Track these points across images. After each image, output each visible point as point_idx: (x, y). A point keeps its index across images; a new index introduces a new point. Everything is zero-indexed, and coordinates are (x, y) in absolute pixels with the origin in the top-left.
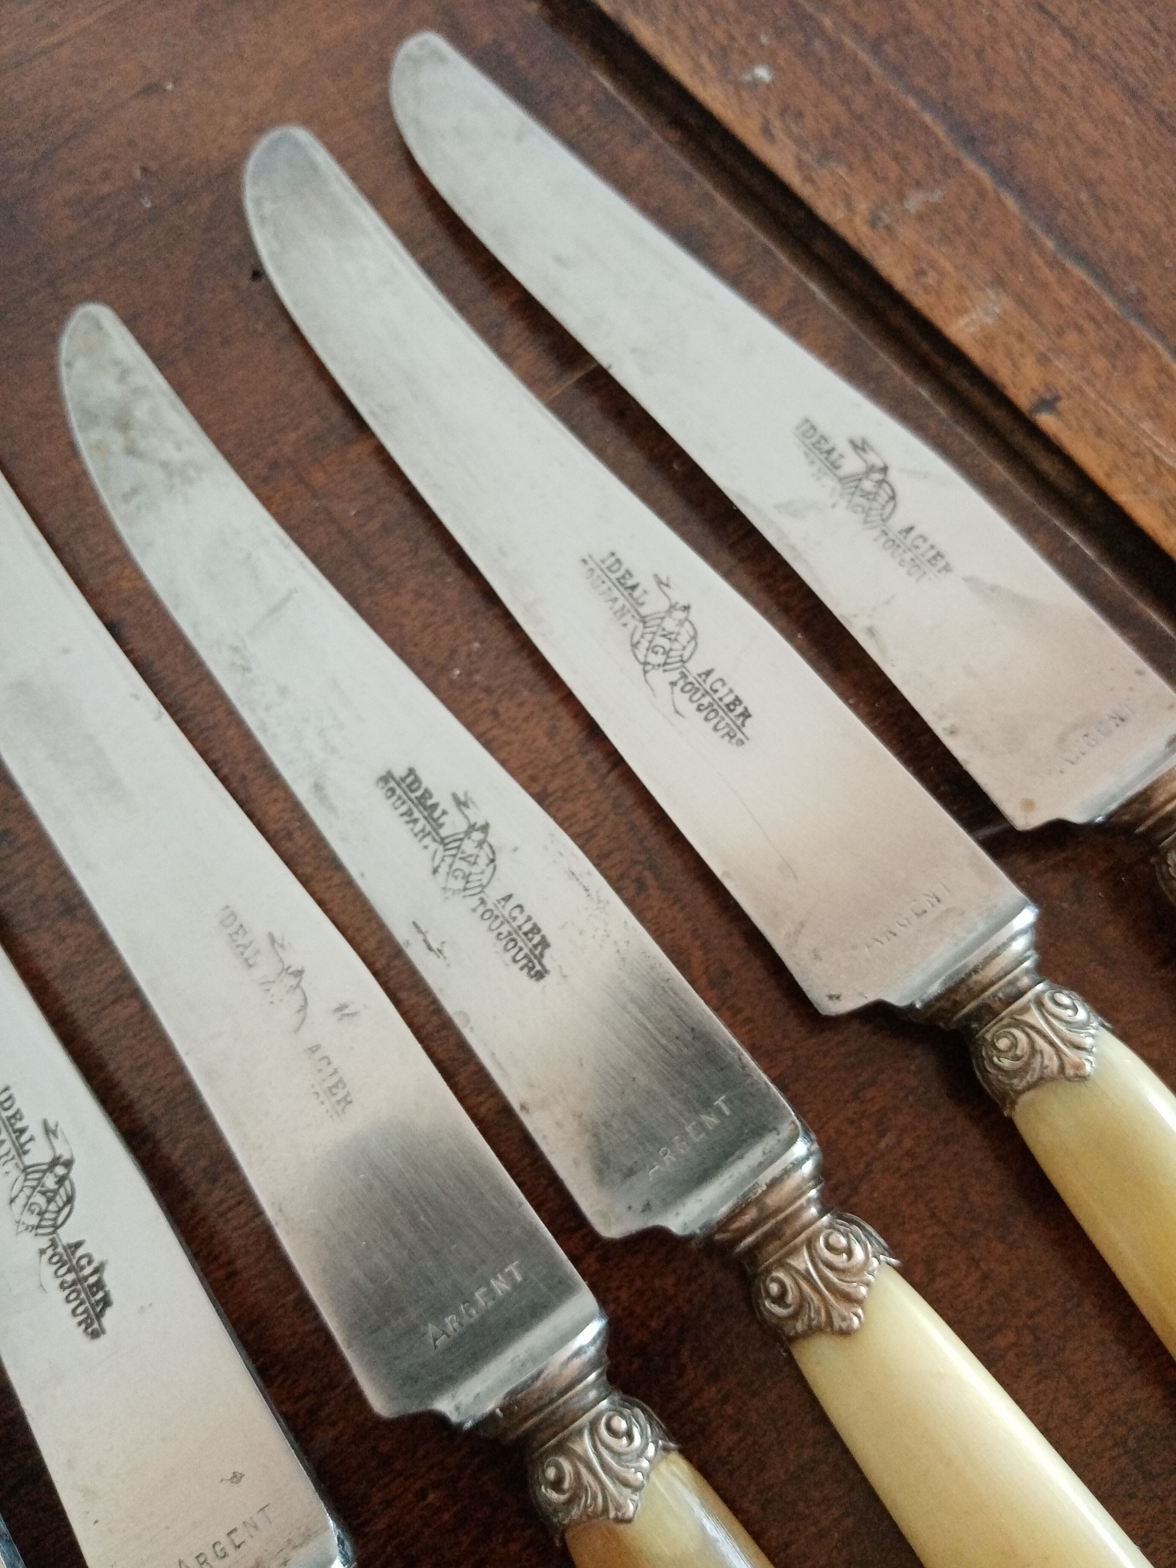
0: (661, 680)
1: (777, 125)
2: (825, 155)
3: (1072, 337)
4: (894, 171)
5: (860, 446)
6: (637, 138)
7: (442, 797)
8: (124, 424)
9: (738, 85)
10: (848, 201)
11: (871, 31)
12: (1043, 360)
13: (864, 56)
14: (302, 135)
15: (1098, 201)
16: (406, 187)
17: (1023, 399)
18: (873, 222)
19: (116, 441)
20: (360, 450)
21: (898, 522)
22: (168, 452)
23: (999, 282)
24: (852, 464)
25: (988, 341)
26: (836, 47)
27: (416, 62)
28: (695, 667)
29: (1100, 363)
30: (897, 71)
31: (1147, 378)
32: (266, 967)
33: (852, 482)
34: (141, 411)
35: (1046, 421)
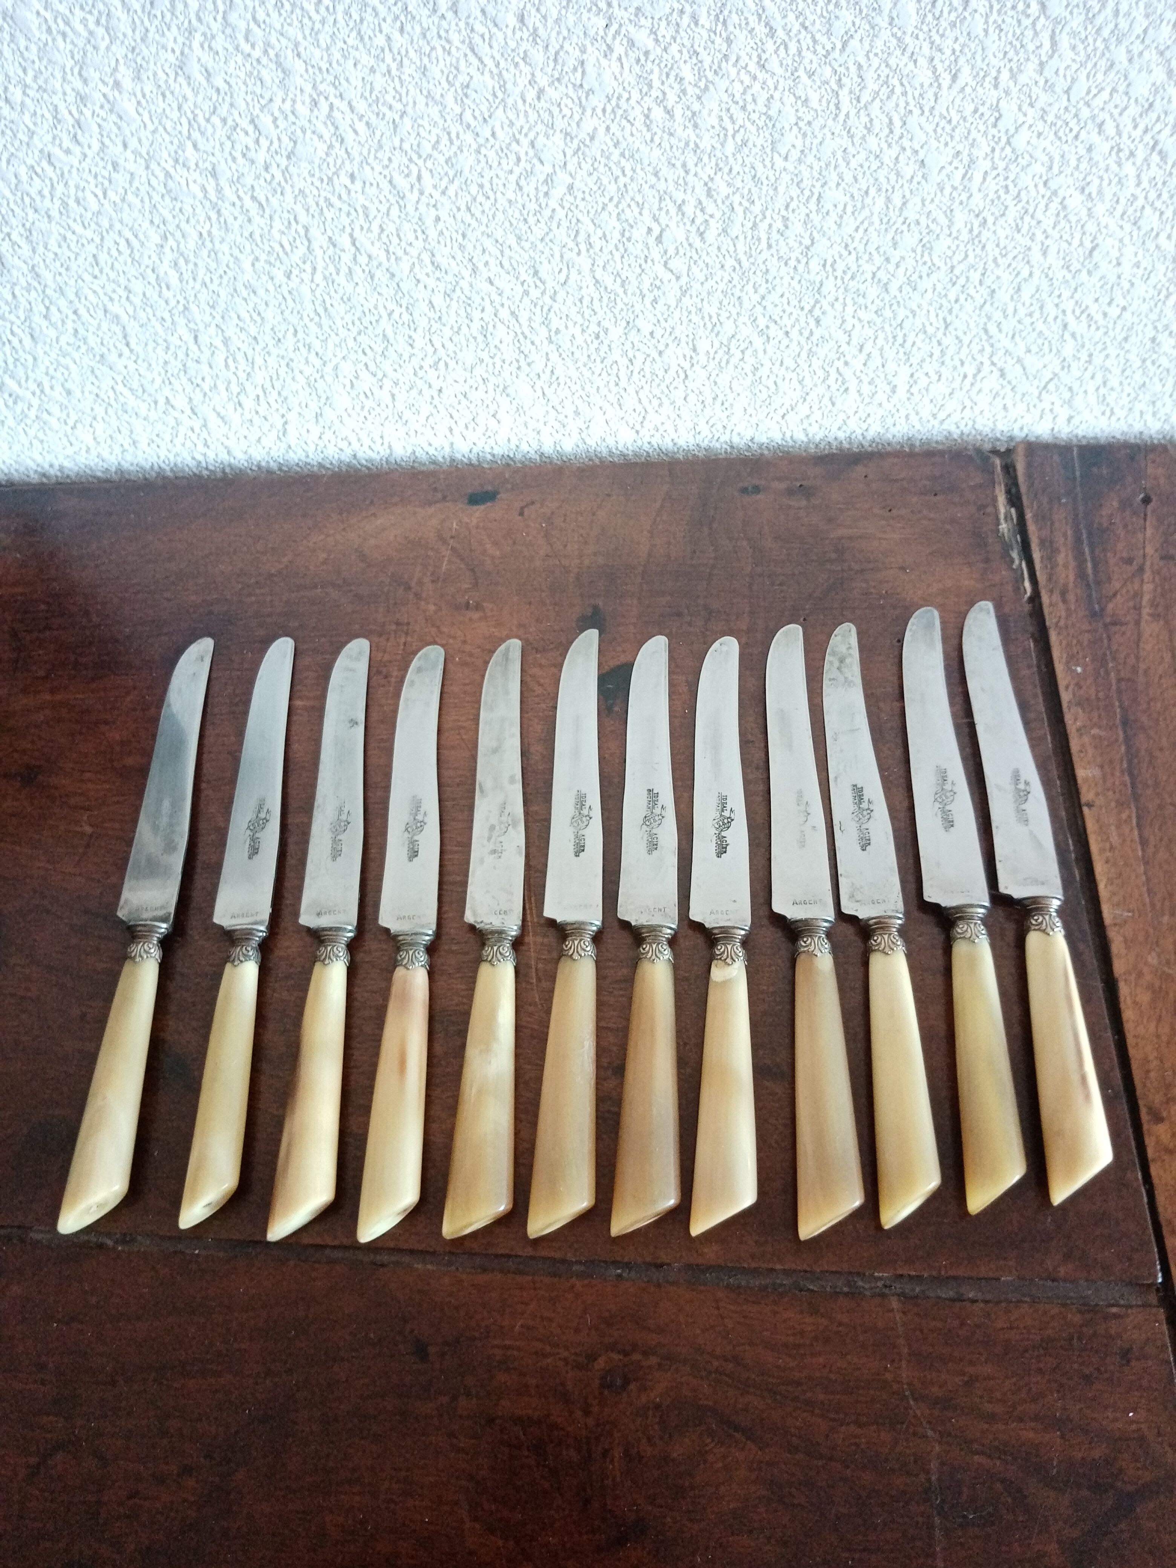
0: (937, 805)
1: (1071, 688)
2: (1079, 704)
3: (1110, 793)
4: (1095, 720)
5: (1027, 783)
6: (1029, 667)
7: (866, 798)
8: (842, 661)
9: (1069, 669)
10: (1076, 719)
11: (1122, 675)
12: (1097, 794)
13: (1114, 682)
14: (936, 613)
15: (1150, 762)
16: (955, 642)
17: (1083, 800)
18: (1078, 730)
19: (836, 664)
20: (898, 704)
21: (1023, 807)
22: (849, 675)
23: (1102, 767)
24: (1022, 786)
25: (1086, 780)
26: (1107, 673)
27: (981, 610)
28: (948, 808)
29: (1113, 804)
30: (1119, 692)
31: (1124, 816)
32: (802, 808)
33: (1018, 791)
34: (848, 661)
35: (1085, 810)
